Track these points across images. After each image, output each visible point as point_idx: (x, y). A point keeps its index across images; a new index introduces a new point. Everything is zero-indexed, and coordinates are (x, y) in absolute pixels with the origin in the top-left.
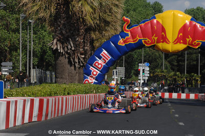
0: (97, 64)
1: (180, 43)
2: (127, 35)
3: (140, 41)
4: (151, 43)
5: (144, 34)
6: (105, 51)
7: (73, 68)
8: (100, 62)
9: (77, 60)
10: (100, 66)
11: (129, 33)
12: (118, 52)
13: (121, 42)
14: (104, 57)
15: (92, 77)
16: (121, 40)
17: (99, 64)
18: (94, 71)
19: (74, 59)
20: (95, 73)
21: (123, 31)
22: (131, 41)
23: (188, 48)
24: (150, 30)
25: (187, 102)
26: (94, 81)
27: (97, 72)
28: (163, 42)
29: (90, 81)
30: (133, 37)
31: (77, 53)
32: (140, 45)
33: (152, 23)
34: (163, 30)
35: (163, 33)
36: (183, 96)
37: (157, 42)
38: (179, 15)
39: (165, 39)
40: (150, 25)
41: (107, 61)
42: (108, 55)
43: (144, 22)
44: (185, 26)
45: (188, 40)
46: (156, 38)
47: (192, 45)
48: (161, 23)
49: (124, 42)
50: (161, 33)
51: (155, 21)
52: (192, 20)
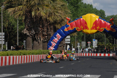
0: (54, 40)
1: (94, 29)
2: (69, 26)
3: (75, 28)
4: (80, 30)
6: (58, 34)
7: (37, 42)
8: (56, 40)
10: (56, 41)
11: (70, 25)
12: (64, 34)
13: (66, 30)
14: (58, 37)
15: (52, 47)
16: (66, 29)
17: (55, 40)
18: (53, 44)
20: (54, 45)
21: (66, 24)
22: (71, 29)
23: (98, 32)
24: (79, 23)
26: (53, 48)
27: (55, 44)
28: (86, 29)
29: (51, 49)
30: (72, 27)
32: (75, 31)
33: (80, 20)
34: (86, 23)
35: (86, 25)
37: (83, 29)
38: (93, 16)
39: (87, 28)
40: (79, 21)
41: (59, 39)
42: (60, 35)
43: (76, 20)
44: (96, 21)
45: (97, 28)
46: (82, 27)
48: (85, 20)
49: (67, 29)
50: (84, 25)
51: (82, 19)
52: (99, 18)
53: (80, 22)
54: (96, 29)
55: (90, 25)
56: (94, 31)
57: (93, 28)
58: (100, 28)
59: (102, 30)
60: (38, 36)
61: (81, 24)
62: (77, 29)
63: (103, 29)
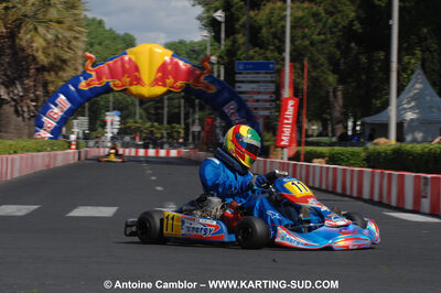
0: (52, 114)
2: (91, 76)
3: (108, 83)
4: (121, 86)
5: (113, 74)
6: (62, 97)
7: (21, 119)
8: (57, 112)
9: (25, 109)
10: (55, 116)
11: (94, 74)
12: (79, 97)
13: (83, 85)
14: (62, 104)
15: (46, 130)
16: (83, 83)
18: (49, 123)
19: (22, 107)
21: (85, 71)
22: (96, 84)
23: (169, 92)
24: (120, 69)
25: (168, 161)
26: (49, 135)
27: (52, 124)
29: (43, 136)
31: (27, 99)
32: (107, 89)
33: (122, 60)
34: (137, 69)
35: (136, 73)
36: (162, 153)
38: (157, 50)
39: (138, 81)
41: (65, 110)
42: (67, 101)
43: (112, 59)
45: (168, 81)
46: (128, 80)
47: (173, 87)
49: (88, 85)
51: (126, 58)
52: (173, 56)
54: (164, 85)
56: (160, 90)
57: (156, 82)
58: (175, 82)
59: (181, 87)
60: (22, 101)
61: (124, 71)
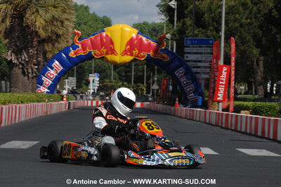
0: (49, 74)
2: (78, 47)
3: (90, 52)
4: (100, 55)
5: (94, 46)
6: (57, 62)
7: (26, 78)
8: (52, 73)
9: (30, 71)
10: (52, 76)
11: (80, 45)
12: (69, 63)
13: (72, 54)
14: (56, 67)
15: (44, 86)
16: (72, 52)
18: (47, 81)
19: (27, 69)
20: (47, 83)
22: (82, 53)
23: (135, 60)
24: (99, 42)
26: (47, 90)
27: (49, 82)
28: (111, 54)
29: (43, 91)
30: (84, 49)
31: (31, 64)
32: (90, 57)
33: (101, 36)
34: (112, 43)
35: (112, 45)
38: (127, 29)
39: (113, 52)
40: (99, 37)
41: (59, 71)
42: (59, 65)
44: (132, 40)
45: (134, 52)
46: (105, 50)
47: (138, 56)
48: (109, 35)
49: (75, 53)
50: (109, 45)
51: (104, 34)
52: (138, 33)
53: (102, 40)
54: (131, 55)
55: (119, 46)
56: (128, 58)
57: (125, 53)
58: (139, 53)
59: (144, 56)
60: (28, 65)
61: (102, 44)
62: (95, 54)
63: (144, 54)
